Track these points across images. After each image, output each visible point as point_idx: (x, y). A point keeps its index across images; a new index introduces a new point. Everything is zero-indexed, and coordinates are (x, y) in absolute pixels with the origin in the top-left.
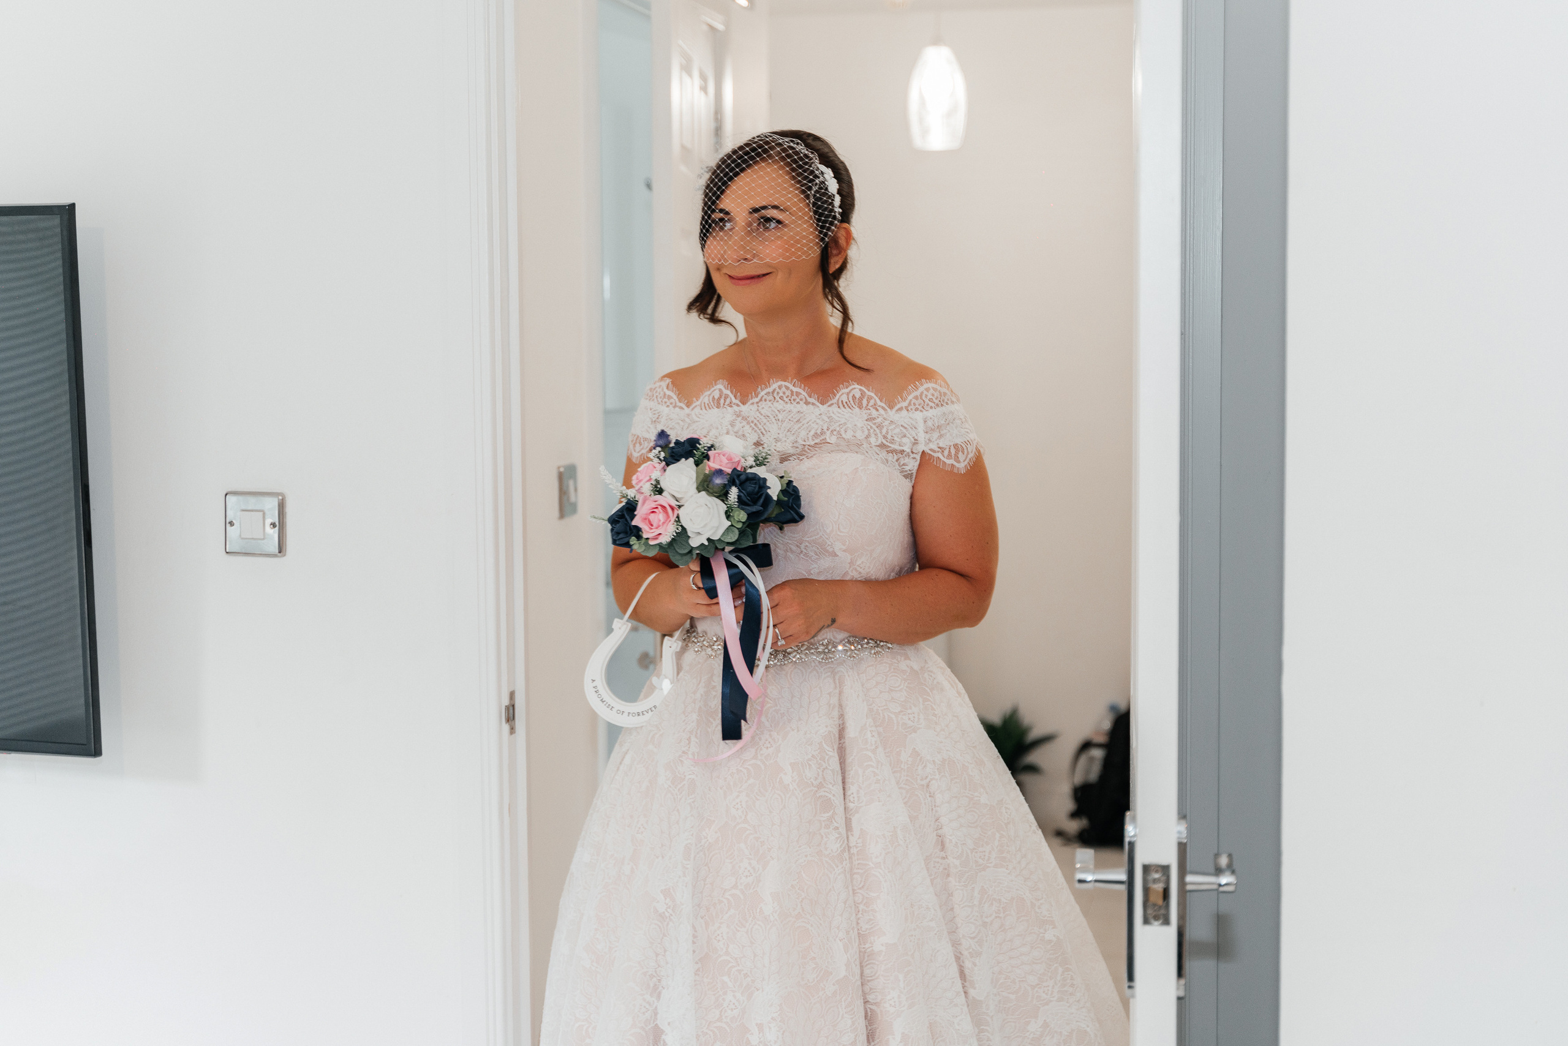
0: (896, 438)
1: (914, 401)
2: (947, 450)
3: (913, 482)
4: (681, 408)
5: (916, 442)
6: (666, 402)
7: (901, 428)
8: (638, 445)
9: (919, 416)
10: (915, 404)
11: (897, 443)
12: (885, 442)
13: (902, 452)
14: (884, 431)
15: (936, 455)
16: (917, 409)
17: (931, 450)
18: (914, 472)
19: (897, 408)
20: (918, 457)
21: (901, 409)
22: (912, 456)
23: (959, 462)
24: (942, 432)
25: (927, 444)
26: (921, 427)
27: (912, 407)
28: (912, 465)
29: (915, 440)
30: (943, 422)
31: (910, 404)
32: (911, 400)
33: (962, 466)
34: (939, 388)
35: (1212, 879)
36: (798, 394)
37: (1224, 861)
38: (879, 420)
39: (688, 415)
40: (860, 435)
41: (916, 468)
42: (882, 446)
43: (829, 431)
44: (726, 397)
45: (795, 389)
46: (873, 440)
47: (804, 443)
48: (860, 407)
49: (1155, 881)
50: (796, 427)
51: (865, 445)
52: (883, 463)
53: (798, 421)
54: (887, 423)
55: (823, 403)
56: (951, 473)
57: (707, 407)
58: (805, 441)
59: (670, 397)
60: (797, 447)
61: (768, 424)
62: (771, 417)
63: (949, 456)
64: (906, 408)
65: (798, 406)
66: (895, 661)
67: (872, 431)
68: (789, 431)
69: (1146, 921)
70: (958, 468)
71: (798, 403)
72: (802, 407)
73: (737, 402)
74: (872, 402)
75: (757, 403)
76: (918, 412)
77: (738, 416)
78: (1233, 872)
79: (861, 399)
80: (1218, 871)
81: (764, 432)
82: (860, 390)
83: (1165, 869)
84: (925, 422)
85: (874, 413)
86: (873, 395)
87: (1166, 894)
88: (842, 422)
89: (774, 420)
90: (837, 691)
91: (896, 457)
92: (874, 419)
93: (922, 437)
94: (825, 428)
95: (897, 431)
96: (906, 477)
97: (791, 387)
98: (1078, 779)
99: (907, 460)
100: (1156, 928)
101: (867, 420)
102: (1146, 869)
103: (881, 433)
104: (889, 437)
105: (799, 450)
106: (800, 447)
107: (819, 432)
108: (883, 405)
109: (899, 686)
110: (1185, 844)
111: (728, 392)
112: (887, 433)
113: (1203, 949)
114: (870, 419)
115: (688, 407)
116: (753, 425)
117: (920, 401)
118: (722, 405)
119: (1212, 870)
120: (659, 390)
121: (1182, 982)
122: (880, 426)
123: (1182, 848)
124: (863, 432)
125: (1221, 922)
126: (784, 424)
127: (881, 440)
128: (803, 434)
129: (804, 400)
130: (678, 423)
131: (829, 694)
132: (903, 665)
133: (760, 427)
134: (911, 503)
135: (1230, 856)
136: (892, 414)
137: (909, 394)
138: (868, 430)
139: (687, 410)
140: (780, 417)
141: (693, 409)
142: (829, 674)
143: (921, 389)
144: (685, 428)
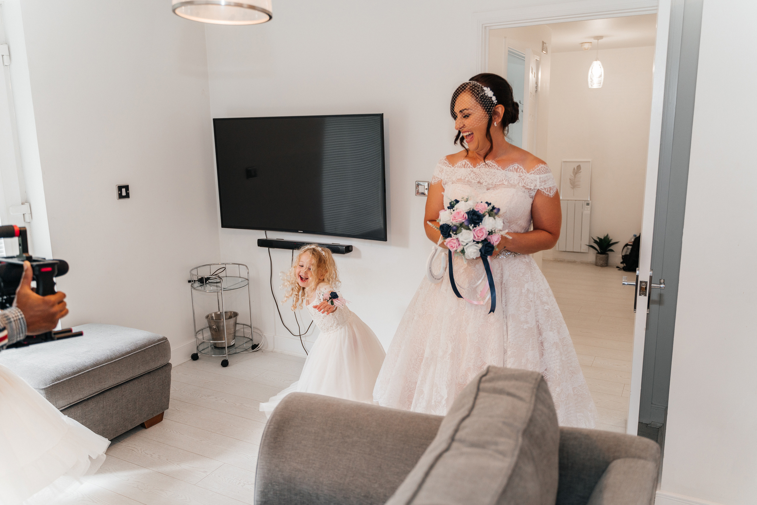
0: (529, 184)
1: (537, 171)
2: (547, 189)
3: (533, 199)
4: (450, 167)
5: (536, 186)
6: (445, 165)
7: (531, 181)
8: (434, 179)
9: (538, 176)
10: (537, 172)
11: (529, 186)
12: (524, 185)
13: (531, 189)
14: (525, 181)
15: (543, 190)
16: (537, 174)
17: (541, 189)
18: (534, 196)
19: (530, 173)
20: (536, 191)
21: (532, 173)
22: (534, 190)
23: (551, 193)
24: (546, 183)
25: (540, 187)
26: (538, 181)
27: (536, 173)
28: (533, 194)
29: (536, 185)
30: (546, 179)
31: (535, 172)
32: (535, 171)
33: (552, 194)
34: (546, 167)
35: (659, 286)
36: (494, 166)
37: (662, 281)
38: (523, 177)
39: (453, 170)
40: (516, 182)
41: (534, 195)
42: (524, 186)
43: (505, 180)
44: (468, 164)
45: (493, 164)
46: (520, 184)
47: (496, 184)
48: (517, 172)
49: (643, 285)
50: (493, 178)
51: (517, 186)
52: (523, 192)
53: (494, 175)
54: (526, 178)
55: (503, 170)
56: (548, 197)
57: (460, 167)
58: (496, 183)
59: (446, 163)
60: (493, 185)
61: (483, 175)
62: (484, 173)
63: (547, 191)
64: (534, 173)
65: (494, 170)
66: (521, 258)
67: (520, 181)
68: (490, 179)
69: (640, 295)
70: (550, 196)
71: (494, 169)
72: (496, 170)
73: (472, 166)
74: (521, 170)
75: (480, 168)
76: (538, 175)
77: (472, 172)
78: (664, 284)
79: (517, 169)
80: (661, 284)
81: (481, 178)
82: (517, 166)
83: (646, 282)
84: (540, 179)
85: (522, 174)
86: (522, 167)
87: (646, 288)
88: (510, 177)
89: (485, 174)
90: (500, 268)
91: (528, 191)
92: (521, 176)
93: (538, 184)
94: (503, 179)
95: (529, 181)
96: (531, 198)
97: (492, 163)
98: (623, 254)
99: (532, 192)
100: (643, 297)
101: (519, 177)
102: (641, 282)
103: (524, 182)
104: (526, 183)
105: (494, 186)
106: (494, 185)
107: (501, 180)
108: (525, 171)
109: (523, 267)
110: (652, 276)
111: (469, 163)
112: (526, 182)
113: (655, 302)
114: (520, 176)
115: (453, 166)
116: (477, 175)
117: (539, 171)
118: (466, 167)
119: (659, 283)
120: (442, 160)
121: (648, 310)
122: (523, 179)
123: (651, 277)
124: (517, 181)
125: (661, 295)
126: (489, 176)
127: (523, 184)
128: (495, 180)
129: (497, 168)
130: (450, 173)
131: (497, 269)
132: (524, 260)
133: (480, 176)
134: (532, 207)
135: (664, 280)
136: (528, 175)
137: (535, 168)
138: (519, 181)
139: (453, 168)
140: (488, 173)
141: (455, 168)
142: (497, 263)
143: (540, 167)
144: (453, 175)
